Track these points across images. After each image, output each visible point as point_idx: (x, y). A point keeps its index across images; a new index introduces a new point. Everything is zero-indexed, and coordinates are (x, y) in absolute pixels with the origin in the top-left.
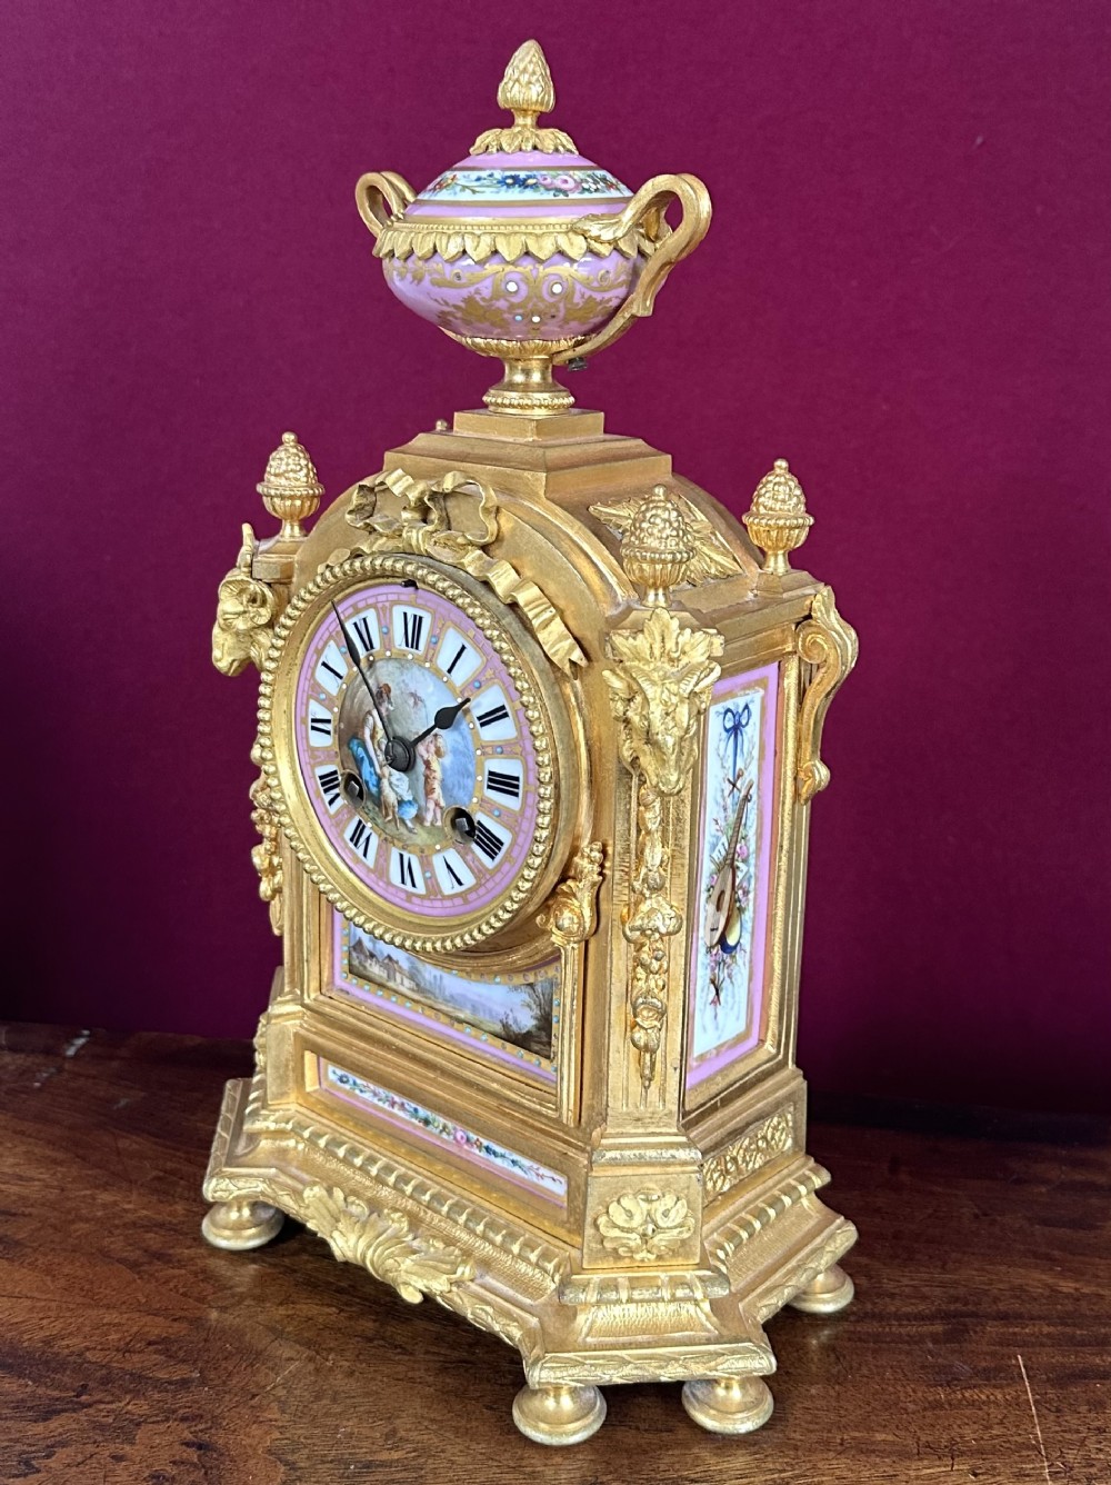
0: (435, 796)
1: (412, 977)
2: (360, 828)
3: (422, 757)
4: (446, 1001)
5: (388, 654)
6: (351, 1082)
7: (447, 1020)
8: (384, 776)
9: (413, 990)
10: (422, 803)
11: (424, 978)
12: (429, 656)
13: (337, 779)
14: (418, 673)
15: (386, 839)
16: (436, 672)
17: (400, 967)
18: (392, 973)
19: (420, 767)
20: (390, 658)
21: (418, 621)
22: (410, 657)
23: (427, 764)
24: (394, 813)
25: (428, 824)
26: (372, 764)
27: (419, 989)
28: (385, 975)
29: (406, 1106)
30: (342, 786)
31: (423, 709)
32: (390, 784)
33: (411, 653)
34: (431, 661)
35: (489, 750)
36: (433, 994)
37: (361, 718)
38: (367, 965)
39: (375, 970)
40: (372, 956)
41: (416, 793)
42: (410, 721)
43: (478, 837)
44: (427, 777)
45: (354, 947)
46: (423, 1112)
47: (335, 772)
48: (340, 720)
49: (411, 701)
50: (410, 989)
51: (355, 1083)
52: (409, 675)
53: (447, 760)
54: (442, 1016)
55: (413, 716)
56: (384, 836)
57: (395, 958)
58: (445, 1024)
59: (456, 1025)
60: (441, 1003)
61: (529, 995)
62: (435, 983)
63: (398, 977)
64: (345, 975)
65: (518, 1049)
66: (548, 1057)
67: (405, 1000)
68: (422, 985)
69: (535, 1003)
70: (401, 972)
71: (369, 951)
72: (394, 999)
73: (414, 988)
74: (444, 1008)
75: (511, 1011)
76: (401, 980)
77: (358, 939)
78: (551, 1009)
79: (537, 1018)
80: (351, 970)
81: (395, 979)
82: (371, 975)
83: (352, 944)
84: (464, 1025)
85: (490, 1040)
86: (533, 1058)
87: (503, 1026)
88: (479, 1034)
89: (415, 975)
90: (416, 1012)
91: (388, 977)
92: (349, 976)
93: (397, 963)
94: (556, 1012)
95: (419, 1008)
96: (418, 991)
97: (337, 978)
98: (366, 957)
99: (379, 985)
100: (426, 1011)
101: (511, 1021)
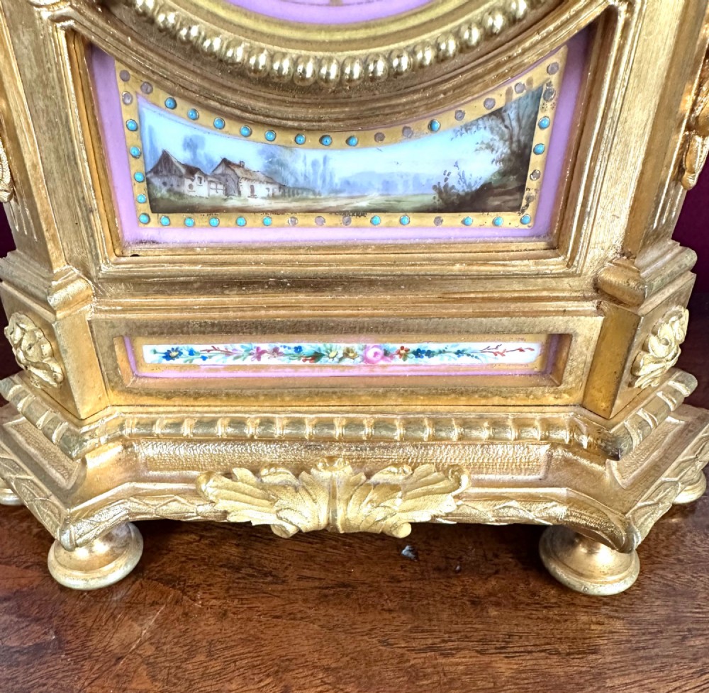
1: (270, 179)
4: (335, 191)
6: (186, 353)
7: (338, 220)
9: (274, 197)
11: (293, 173)
17: (247, 171)
18: (232, 185)
27: (285, 190)
28: (221, 193)
29: (281, 350)
38: (185, 189)
39: (201, 191)
40: (192, 171)
45: (156, 171)
46: (309, 347)
50: (268, 197)
51: (191, 353)
54: (324, 216)
57: (237, 162)
58: (336, 226)
59: (355, 220)
60: (325, 199)
61: (492, 129)
62: (315, 173)
63: (245, 187)
64: (144, 219)
65: (464, 215)
66: (517, 208)
67: (260, 217)
68: (291, 183)
69: (502, 138)
70: (250, 175)
71: (186, 166)
72: (241, 221)
73: (278, 193)
74: (332, 204)
75: (456, 165)
76: (252, 189)
77: (160, 153)
78: (531, 139)
79: (503, 160)
80: (157, 206)
81: (240, 193)
82: (196, 201)
83: (149, 169)
84: (369, 216)
85: (415, 220)
86: (488, 218)
87: (440, 193)
88: (395, 219)
89: (276, 172)
90: (283, 226)
91: (227, 193)
92: (154, 217)
93: (241, 165)
94: (541, 137)
95: (286, 219)
96: (283, 196)
97: (129, 231)
98: (181, 176)
99: (215, 210)
100: (301, 219)
101: (453, 181)
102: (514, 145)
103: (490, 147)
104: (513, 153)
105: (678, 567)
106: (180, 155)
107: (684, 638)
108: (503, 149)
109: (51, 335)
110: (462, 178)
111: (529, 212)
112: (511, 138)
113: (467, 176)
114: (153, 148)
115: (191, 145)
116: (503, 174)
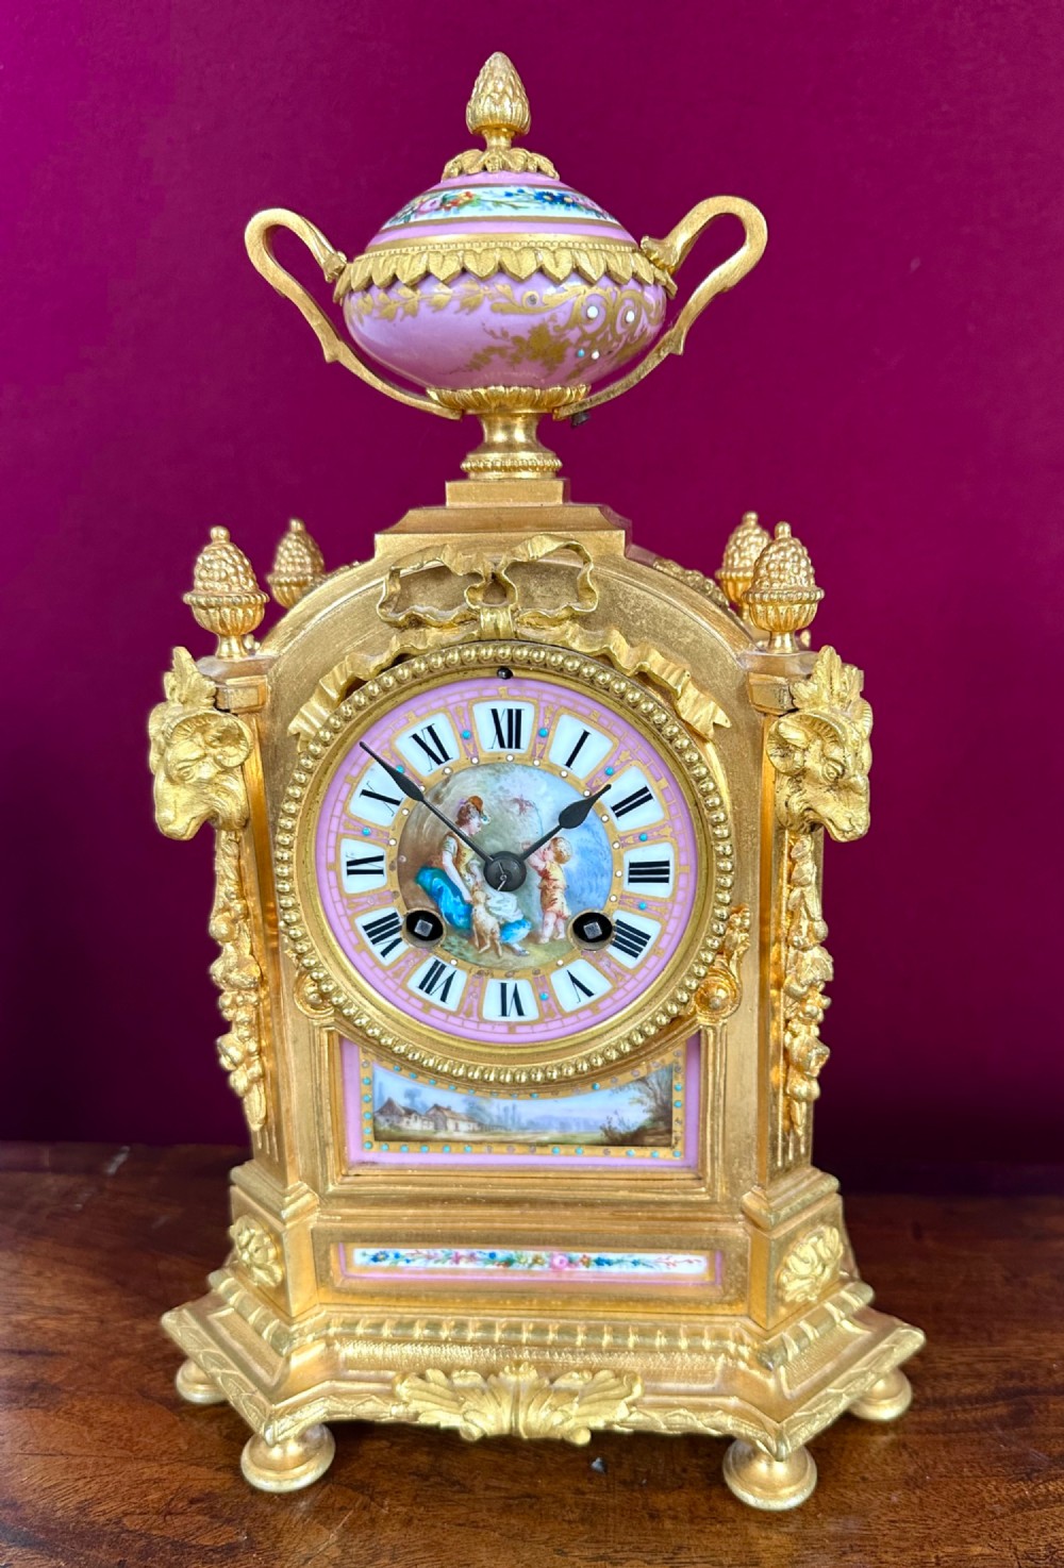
0: (557, 907)
1: (471, 1118)
2: (437, 970)
3: (536, 867)
4: (523, 1129)
5: (475, 761)
6: (392, 1256)
7: (525, 1149)
8: (477, 902)
9: (474, 1132)
10: (537, 918)
11: (489, 1115)
12: (538, 753)
13: (397, 922)
14: (522, 774)
15: (479, 973)
16: (552, 769)
17: (453, 1113)
18: (441, 1123)
19: (536, 880)
20: (478, 766)
21: (515, 718)
22: (510, 758)
23: (545, 875)
24: (492, 940)
25: (545, 941)
26: (456, 892)
27: (483, 1127)
28: (431, 1127)
29: (478, 1255)
30: (404, 927)
31: (535, 815)
32: (487, 909)
33: (509, 753)
34: (540, 757)
35: (630, 840)
36: (506, 1129)
37: (437, 841)
38: (404, 1123)
39: (415, 1126)
40: (409, 1112)
41: (529, 910)
42: (515, 832)
43: (617, 938)
44: (544, 890)
45: (381, 1112)
46: (501, 1254)
47: (395, 915)
48: (400, 853)
49: (517, 807)
50: (470, 1132)
51: (397, 1256)
52: (509, 781)
53: (573, 864)
54: (515, 1146)
55: (520, 825)
56: (477, 969)
57: (445, 1106)
58: (524, 1154)
59: (539, 1150)
60: (516, 1134)
61: (640, 1090)
62: (506, 1115)
63: (451, 1125)
64: (368, 1145)
65: (627, 1149)
66: (669, 1145)
67: (461, 1147)
68: (487, 1122)
69: (648, 1095)
70: (455, 1117)
71: (404, 1108)
72: (447, 1149)
73: (477, 1128)
74: (520, 1137)
75: (616, 1113)
76: (457, 1126)
77: (386, 1099)
78: (671, 1096)
79: (651, 1111)
80: (378, 1136)
81: (446, 1128)
82: (411, 1134)
83: (377, 1109)
84: (551, 1147)
85: (587, 1151)
86: (647, 1152)
87: (606, 1132)
88: (572, 1150)
89: (476, 1114)
90: (481, 1153)
91: (436, 1128)
92: (376, 1144)
93: (448, 1109)
94: (677, 1097)
95: (484, 1148)
96: (481, 1131)
97: (354, 1153)
98: (401, 1116)
99: (424, 1140)
100: (495, 1148)
101: (615, 1124)
102: (659, 1102)
103: (641, 1102)
104: (659, 1106)
105: (862, 1486)
106: (401, 1102)
107: (844, 1553)
108: (651, 1104)
109: (278, 1240)
110: (621, 1122)
111: (679, 1148)
112: (655, 1096)
113: (626, 1120)
114: (381, 1097)
115: (410, 1095)
116: (654, 1120)
